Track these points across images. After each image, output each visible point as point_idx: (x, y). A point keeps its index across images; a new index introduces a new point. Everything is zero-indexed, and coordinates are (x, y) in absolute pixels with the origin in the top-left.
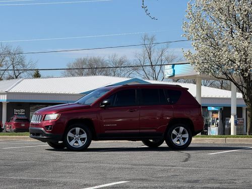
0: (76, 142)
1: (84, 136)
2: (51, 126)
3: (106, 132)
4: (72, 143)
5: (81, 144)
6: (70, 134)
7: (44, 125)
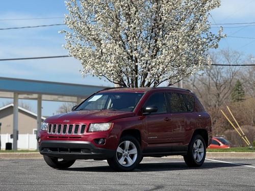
2: (104, 138)
4: (121, 161)
5: (131, 162)
6: (119, 149)
7: (92, 138)
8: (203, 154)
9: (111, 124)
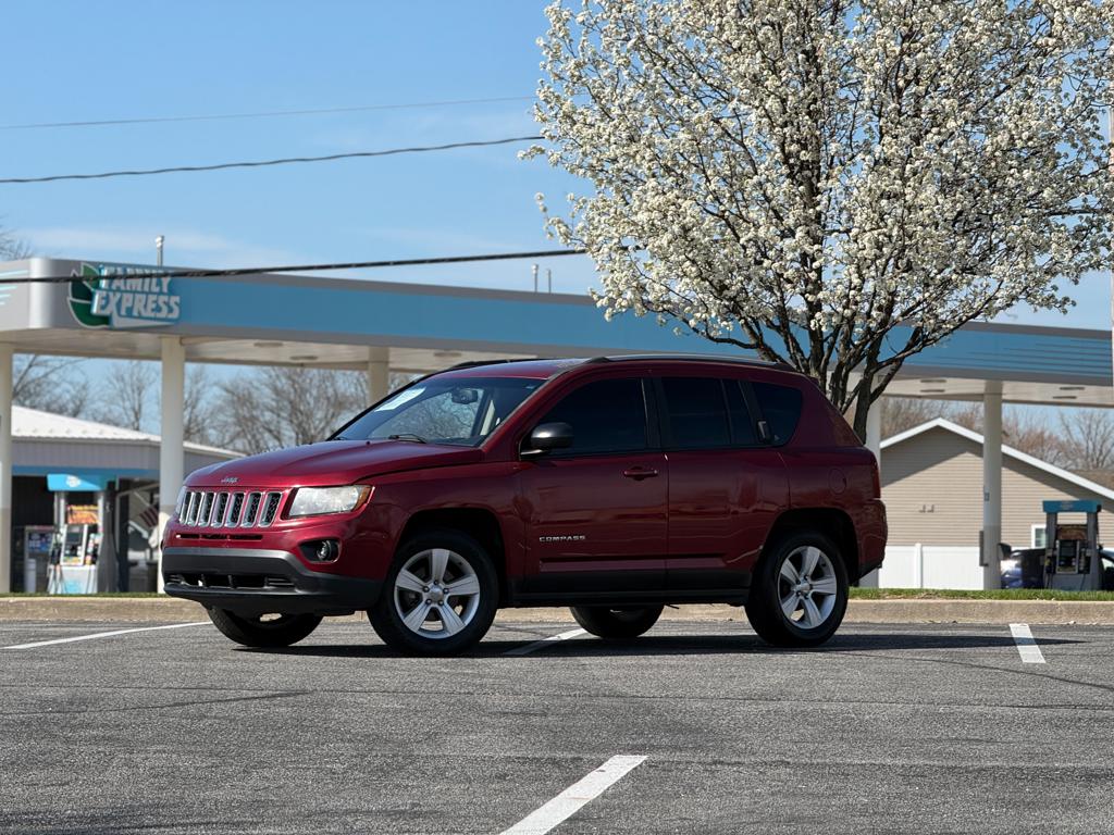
0: (434, 615)
1: (470, 585)
2: (334, 540)
3: (545, 568)
4: (416, 621)
5: (453, 622)
6: (406, 580)
7: (297, 538)
8: (831, 602)
9: (363, 489)
